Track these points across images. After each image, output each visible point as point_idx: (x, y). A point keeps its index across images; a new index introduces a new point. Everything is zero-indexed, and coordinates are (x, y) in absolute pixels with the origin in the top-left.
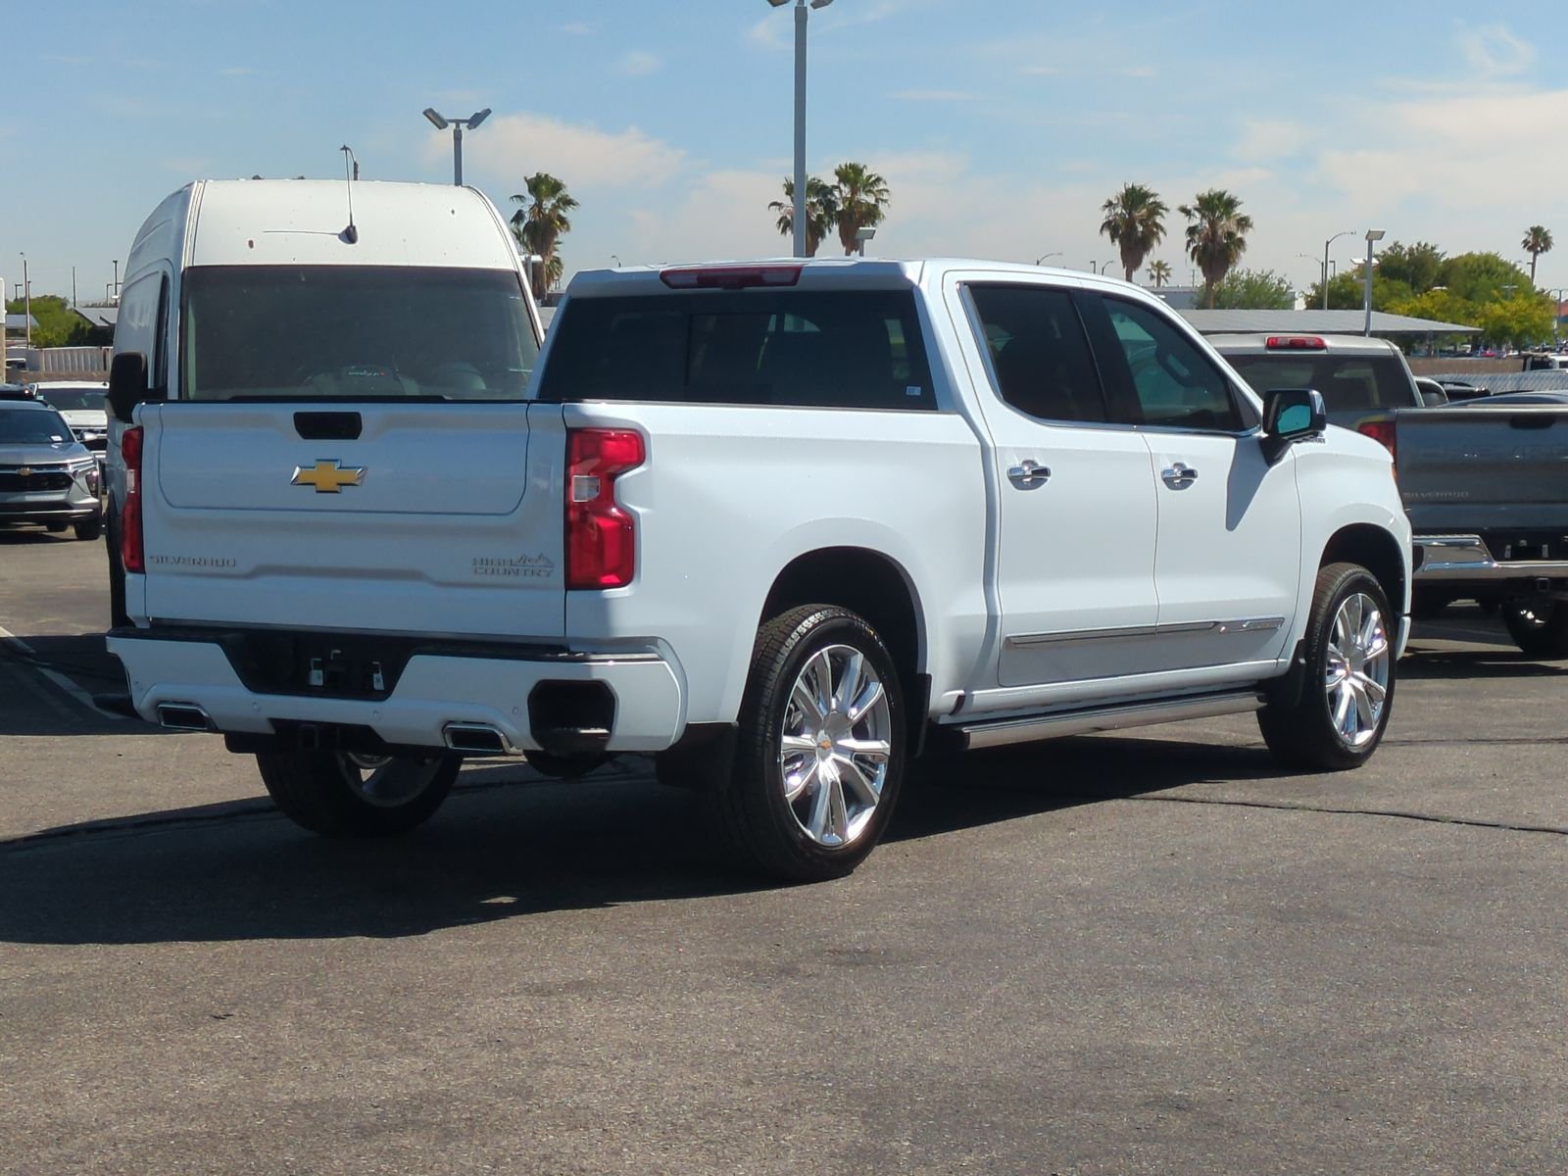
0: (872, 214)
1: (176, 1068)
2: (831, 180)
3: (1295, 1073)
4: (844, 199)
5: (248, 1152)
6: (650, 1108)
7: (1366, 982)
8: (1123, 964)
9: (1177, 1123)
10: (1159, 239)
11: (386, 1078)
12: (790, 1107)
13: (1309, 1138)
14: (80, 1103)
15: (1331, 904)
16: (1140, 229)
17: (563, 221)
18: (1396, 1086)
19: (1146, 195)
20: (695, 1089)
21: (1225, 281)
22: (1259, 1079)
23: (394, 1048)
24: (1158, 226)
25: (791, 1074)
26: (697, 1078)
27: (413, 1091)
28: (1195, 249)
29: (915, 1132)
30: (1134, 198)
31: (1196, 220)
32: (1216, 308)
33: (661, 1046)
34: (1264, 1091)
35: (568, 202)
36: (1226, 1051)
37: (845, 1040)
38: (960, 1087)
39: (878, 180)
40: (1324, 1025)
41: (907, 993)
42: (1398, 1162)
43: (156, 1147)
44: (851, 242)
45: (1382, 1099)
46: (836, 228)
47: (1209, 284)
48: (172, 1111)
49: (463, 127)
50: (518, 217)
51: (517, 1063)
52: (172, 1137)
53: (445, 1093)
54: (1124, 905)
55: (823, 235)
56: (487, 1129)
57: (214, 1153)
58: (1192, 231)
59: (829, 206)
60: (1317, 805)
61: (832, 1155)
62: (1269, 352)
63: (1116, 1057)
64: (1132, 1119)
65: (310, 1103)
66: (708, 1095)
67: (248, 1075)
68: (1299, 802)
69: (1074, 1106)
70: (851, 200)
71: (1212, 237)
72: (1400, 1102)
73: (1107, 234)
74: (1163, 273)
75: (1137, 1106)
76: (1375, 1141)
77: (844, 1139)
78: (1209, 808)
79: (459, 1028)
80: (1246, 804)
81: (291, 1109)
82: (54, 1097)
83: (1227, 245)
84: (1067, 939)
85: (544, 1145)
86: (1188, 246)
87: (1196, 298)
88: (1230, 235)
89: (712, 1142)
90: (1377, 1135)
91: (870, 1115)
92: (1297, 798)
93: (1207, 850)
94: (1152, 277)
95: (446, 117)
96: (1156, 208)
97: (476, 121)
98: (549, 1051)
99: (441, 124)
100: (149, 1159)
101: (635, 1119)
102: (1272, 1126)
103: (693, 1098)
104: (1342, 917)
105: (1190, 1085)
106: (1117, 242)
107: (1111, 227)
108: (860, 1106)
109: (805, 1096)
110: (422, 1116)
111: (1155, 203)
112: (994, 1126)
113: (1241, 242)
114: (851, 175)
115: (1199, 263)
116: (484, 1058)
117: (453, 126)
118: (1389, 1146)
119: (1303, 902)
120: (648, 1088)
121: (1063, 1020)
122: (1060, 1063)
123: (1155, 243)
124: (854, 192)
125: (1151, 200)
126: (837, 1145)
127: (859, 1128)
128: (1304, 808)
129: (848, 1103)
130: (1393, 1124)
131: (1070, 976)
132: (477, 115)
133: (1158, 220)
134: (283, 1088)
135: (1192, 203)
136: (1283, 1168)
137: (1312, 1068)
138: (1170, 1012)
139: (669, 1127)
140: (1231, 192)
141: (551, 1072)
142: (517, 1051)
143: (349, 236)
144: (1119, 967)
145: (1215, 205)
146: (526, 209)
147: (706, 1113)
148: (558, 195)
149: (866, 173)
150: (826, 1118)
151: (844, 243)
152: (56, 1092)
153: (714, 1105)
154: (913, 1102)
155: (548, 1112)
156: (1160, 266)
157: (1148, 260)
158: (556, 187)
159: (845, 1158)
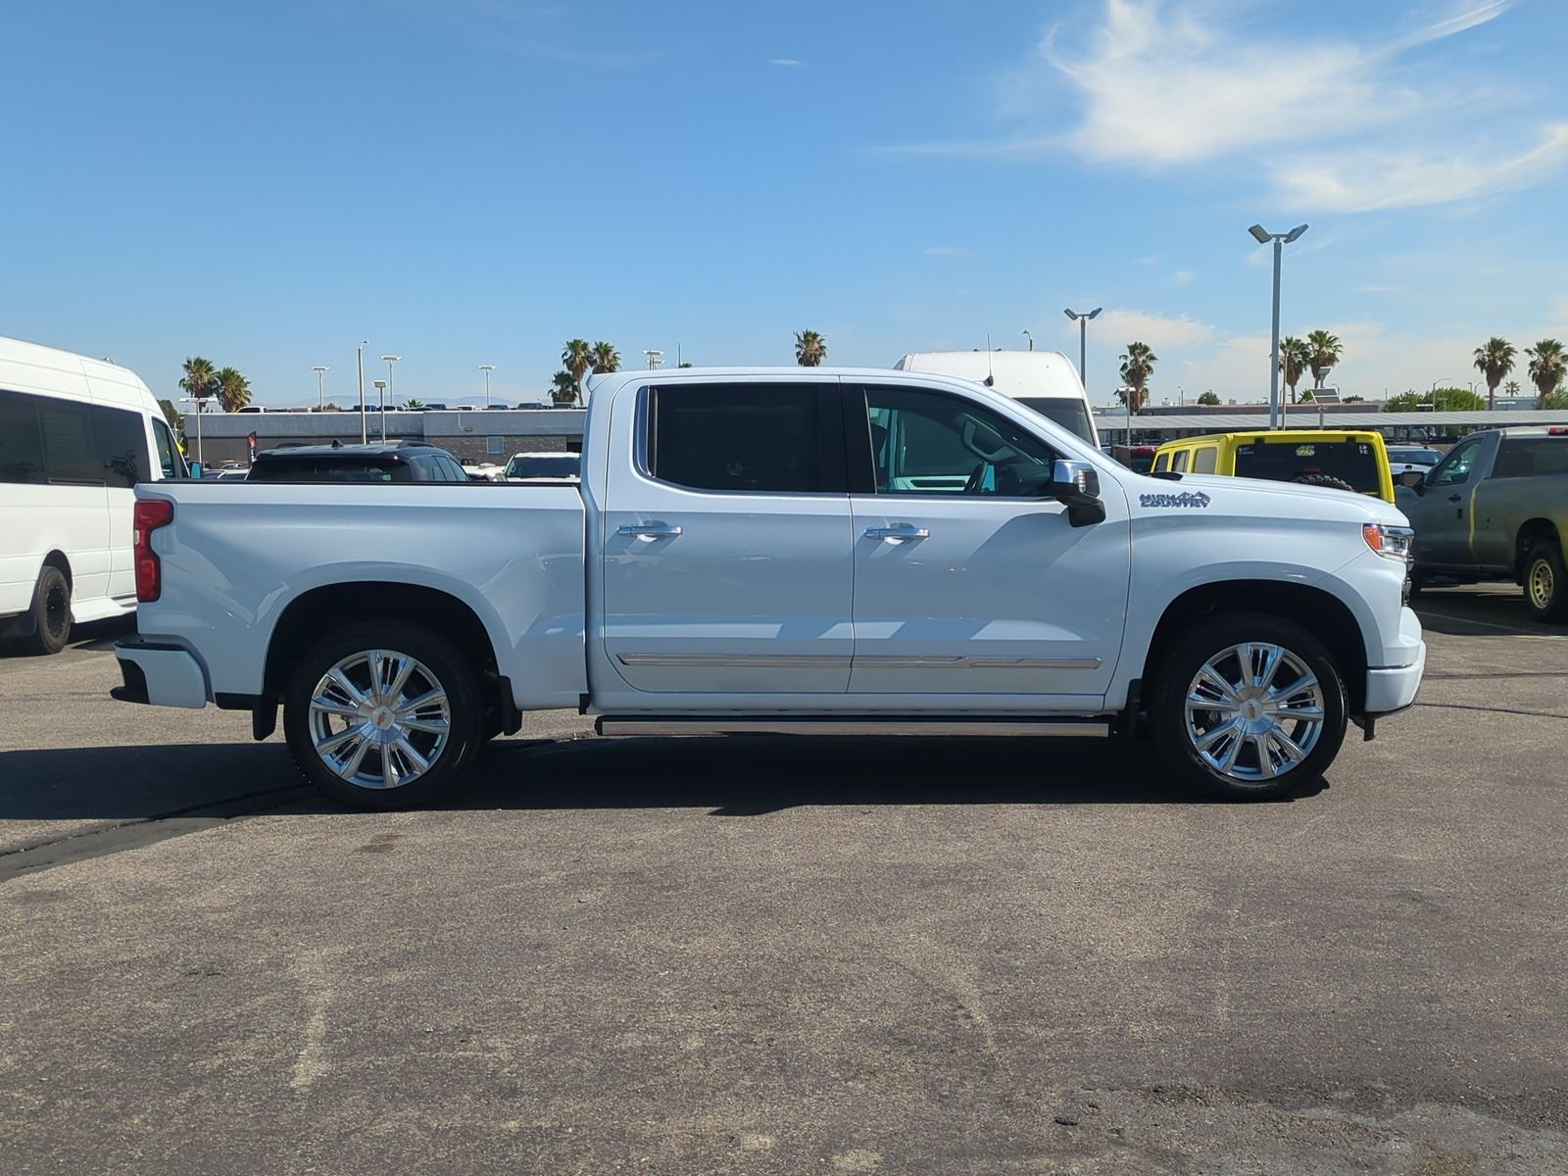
0: (1331, 359)
1: (834, 840)
2: (1306, 340)
3: (1496, 882)
4: (1314, 351)
5: (859, 892)
6: (1090, 880)
7: (1558, 826)
8: (1401, 808)
9: (1410, 909)
10: (1510, 369)
11: (946, 853)
12: (1172, 885)
13: (1494, 924)
14: (779, 858)
15: (1547, 775)
16: (1499, 363)
17: (1149, 368)
18: (1561, 894)
19: (1503, 344)
20: (1118, 870)
21: (1554, 392)
22: (1471, 884)
23: (955, 836)
24: (1511, 362)
25: (1178, 864)
26: (1123, 864)
27: (958, 862)
28: (1534, 374)
29: (1244, 904)
30: (1496, 345)
31: (1536, 357)
32: (1547, 409)
33: (1105, 843)
34: (1472, 892)
35: (1152, 358)
36: (1454, 865)
37: (1216, 846)
38: (1279, 878)
39: (1336, 339)
40: (1523, 852)
41: (1261, 820)
42: (1550, 943)
43: (811, 885)
44: (1318, 376)
45: (1549, 902)
46: (1309, 368)
47: (1542, 395)
48: (825, 865)
49: (1086, 318)
50: (1124, 366)
51: (1021, 849)
52: (821, 880)
53: (976, 864)
54: (1412, 771)
55: (1301, 372)
56: (993, 887)
57: (841, 891)
58: (1533, 364)
59: (1305, 355)
60: (1554, 713)
61: (1190, 915)
62: (1551, 437)
63: (1381, 865)
64: (1382, 905)
65: (900, 866)
66: (1126, 874)
67: (871, 847)
68: (1542, 711)
69: (1346, 895)
70: (1318, 351)
71: (1544, 367)
72: (1561, 904)
73: (1478, 368)
74: (1515, 389)
75: (1388, 896)
76: (1538, 929)
77: (1199, 906)
78: (1482, 713)
79: (994, 826)
80: (1506, 711)
81: (888, 869)
82: (766, 853)
83: (1555, 372)
84: (1370, 791)
85: (1022, 897)
86: (1530, 372)
87: (1535, 404)
88: (1557, 365)
89: (1120, 903)
90: (1541, 924)
91: (1219, 892)
92: (1542, 708)
93: (1473, 739)
94: (1508, 391)
95: (1076, 313)
96: (1510, 351)
97: (1093, 315)
98: (1040, 842)
99: (1074, 317)
100: (806, 892)
101: (1080, 888)
102: (1472, 914)
103: (1116, 875)
104: (1552, 784)
105: (1425, 886)
106: (1484, 371)
107: (1481, 363)
108: (1215, 887)
109: (1183, 878)
110: (959, 876)
111: (1508, 348)
112: (1294, 904)
113: (1564, 370)
114: (1319, 338)
115: (1537, 383)
116: (1002, 845)
117: (1080, 318)
118: (1546, 933)
119: (1528, 773)
120: (1092, 868)
121: (1353, 840)
122: (1345, 867)
123: (1508, 372)
124: (1321, 347)
125: (1506, 346)
126: (1194, 910)
127: (1210, 900)
128: (1544, 714)
129: (1207, 884)
130: (1554, 918)
131: (1366, 814)
132: (1094, 312)
133: (1510, 358)
134: (887, 856)
135: (1533, 346)
136: (1472, 942)
137: (1508, 879)
138: (1424, 839)
139: (1097, 892)
140: (1558, 340)
141: (1037, 855)
142: (1023, 843)
143: (989, 382)
144: (1399, 810)
145: (1547, 348)
146: (1128, 362)
147: (1121, 885)
148: (1147, 354)
149: (1328, 336)
150: (1192, 892)
151: (1314, 376)
152: (769, 851)
153: (1128, 880)
154: (1247, 886)
155: (1030, 879)
156: (1513, 385)
157: (1503, 382)
158: (1146, 349)
159: (1197, 918)
